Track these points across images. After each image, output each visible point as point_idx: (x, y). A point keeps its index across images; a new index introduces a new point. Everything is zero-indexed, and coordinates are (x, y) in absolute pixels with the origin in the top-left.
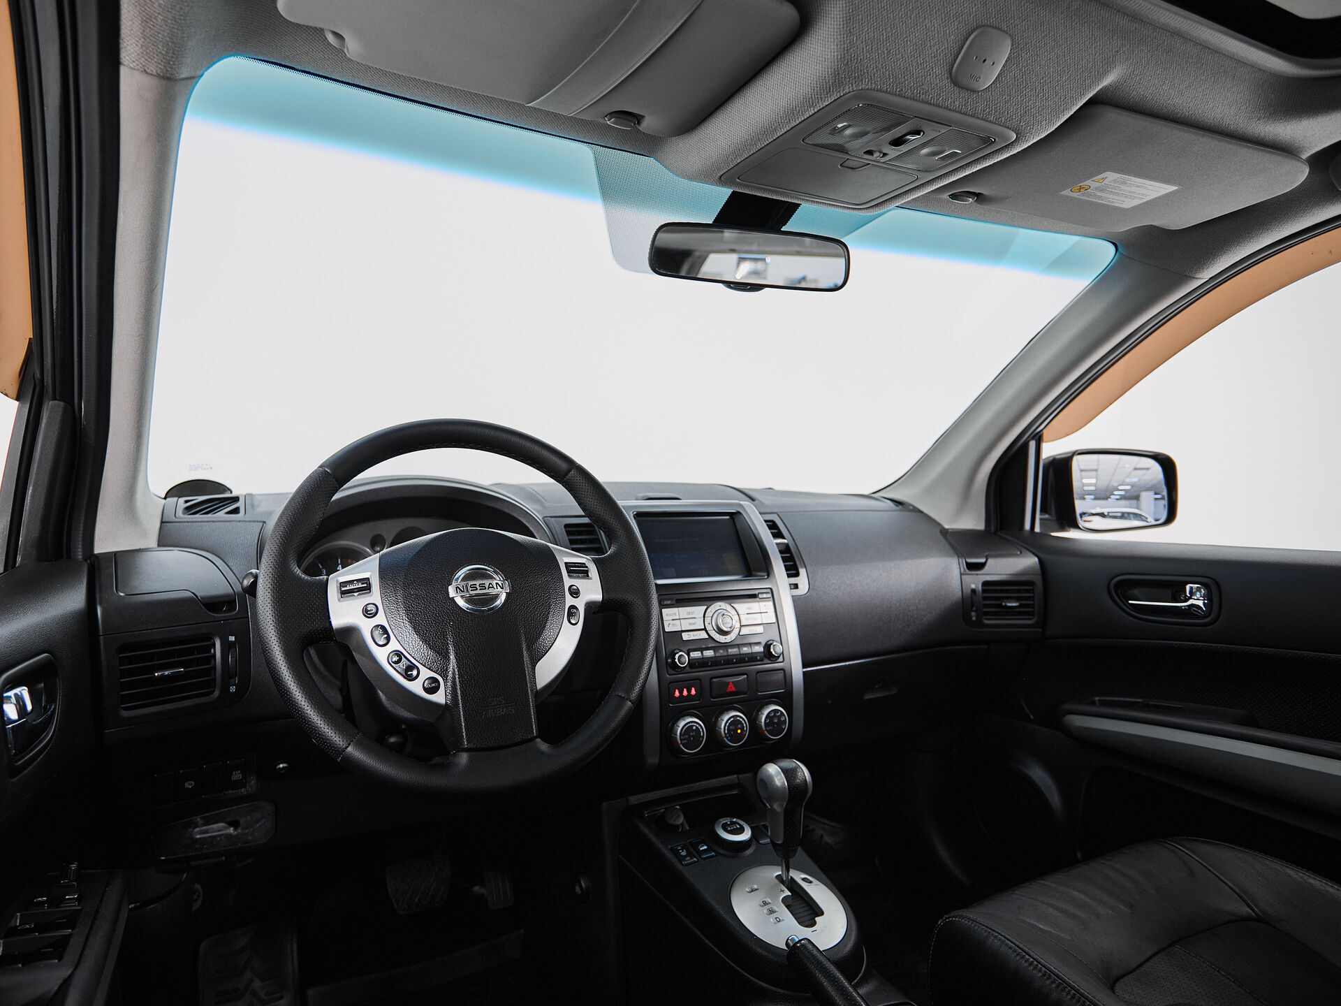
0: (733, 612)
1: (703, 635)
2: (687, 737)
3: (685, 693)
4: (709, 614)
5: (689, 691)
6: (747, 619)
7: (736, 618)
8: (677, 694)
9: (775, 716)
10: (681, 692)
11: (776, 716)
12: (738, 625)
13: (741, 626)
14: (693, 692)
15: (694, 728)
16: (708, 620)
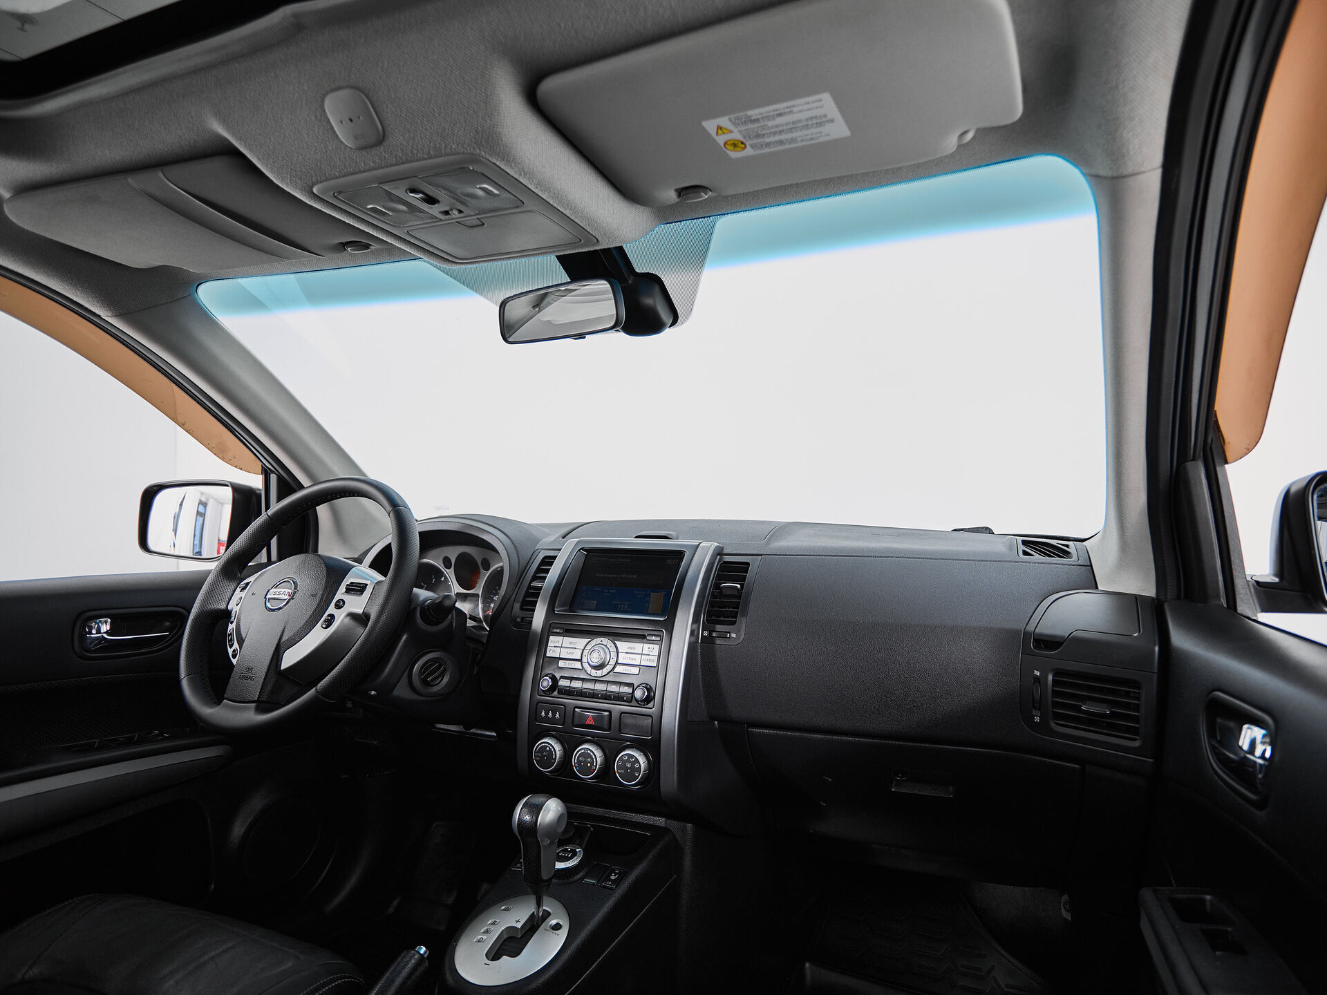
0: (613, 649)
1: (578, 665)
2: (540, 755)
3: (550, 714)
4: (589, 647)
5: (554, 714)
6: (624, 658)
7: (614, 655)
8: (543, 714)
9: (628, 761)
10: (547, 714)
11: (630, 762)
12: (613, 662)
13: (617, 663)
14: (557, 716)
15: (548, 749)
16: (586, 652)
